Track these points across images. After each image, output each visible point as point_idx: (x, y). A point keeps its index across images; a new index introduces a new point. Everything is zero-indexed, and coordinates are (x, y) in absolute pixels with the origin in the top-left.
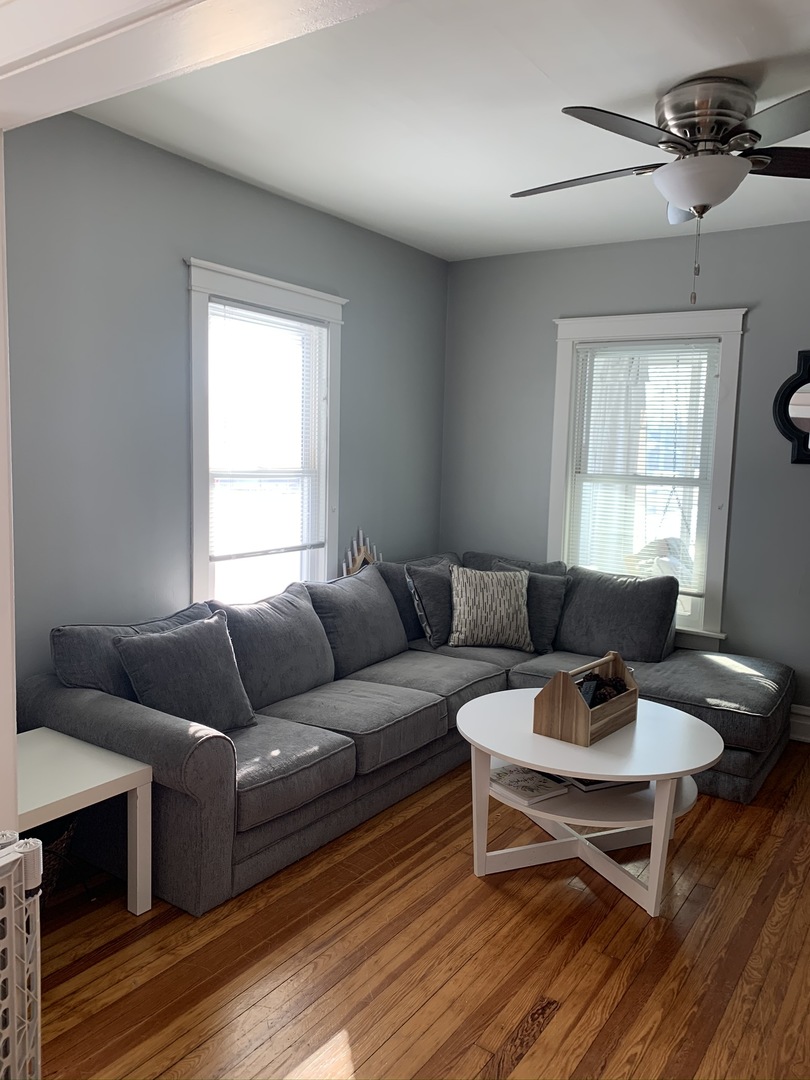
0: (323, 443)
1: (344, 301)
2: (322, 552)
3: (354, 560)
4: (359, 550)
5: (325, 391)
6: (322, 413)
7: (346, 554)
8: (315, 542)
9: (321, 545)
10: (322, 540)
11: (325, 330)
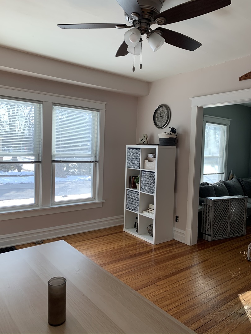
0: (225, 150)
1: (230, 120)
2: (223, 175)
3: (230, 177)
4: (231, 175)
5: (225, 139)
6: (225, 144)
7: (228, 176)
8: (222, 172)
9: (223, 173)
10: (223, 172)
11: (226, 126)
